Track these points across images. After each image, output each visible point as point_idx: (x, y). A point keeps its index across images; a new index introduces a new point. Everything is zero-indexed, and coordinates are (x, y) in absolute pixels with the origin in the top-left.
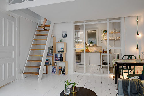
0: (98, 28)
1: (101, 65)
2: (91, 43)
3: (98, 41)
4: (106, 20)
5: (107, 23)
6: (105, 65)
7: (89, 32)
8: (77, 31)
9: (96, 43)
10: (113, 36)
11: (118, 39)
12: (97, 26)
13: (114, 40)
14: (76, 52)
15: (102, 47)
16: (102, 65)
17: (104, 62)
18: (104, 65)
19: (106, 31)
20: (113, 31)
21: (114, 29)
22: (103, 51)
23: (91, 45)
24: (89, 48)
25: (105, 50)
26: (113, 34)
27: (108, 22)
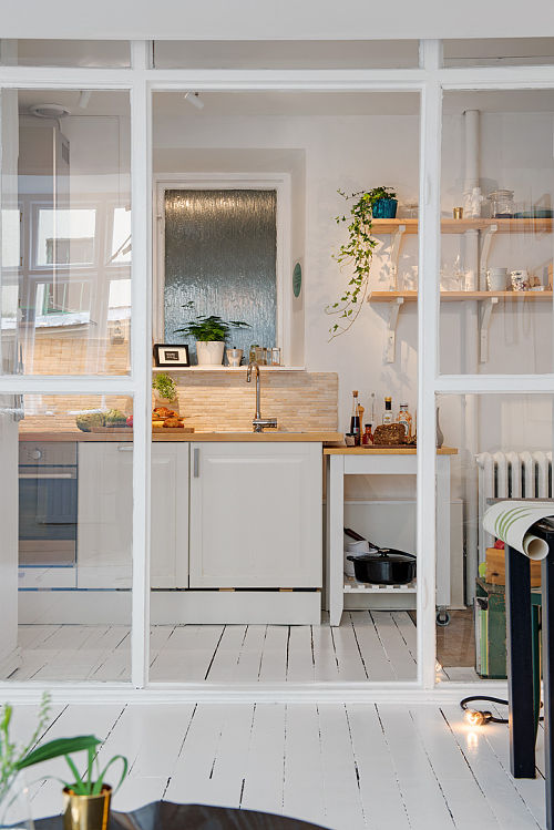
0: (292, 162)
1: (324, 591)
2: (211, 330)
3: (298, 307)
4: (403, 53)
5: (415, 97)
6: (375, 589)
7: (186, 205)
8: (36, 184)
9: (273, 334)
10: (463, 265)
11: (518, 291)
12: (292, 136)
13: (480, 302)
14: (26, 442)
15: (333, 383)
16: (338, 589)
17: (360, 549)
18: (362, 588)
19: (383, 204)
20: (472, 208)
21: (480, 183)
22: (356, 422)
23: (208, 353)
24: (183, 392)
25: (376, 418)
26: (472, 235)
27: (431, 81)
